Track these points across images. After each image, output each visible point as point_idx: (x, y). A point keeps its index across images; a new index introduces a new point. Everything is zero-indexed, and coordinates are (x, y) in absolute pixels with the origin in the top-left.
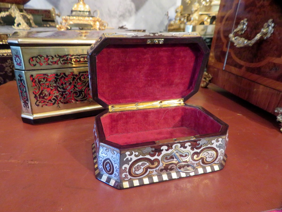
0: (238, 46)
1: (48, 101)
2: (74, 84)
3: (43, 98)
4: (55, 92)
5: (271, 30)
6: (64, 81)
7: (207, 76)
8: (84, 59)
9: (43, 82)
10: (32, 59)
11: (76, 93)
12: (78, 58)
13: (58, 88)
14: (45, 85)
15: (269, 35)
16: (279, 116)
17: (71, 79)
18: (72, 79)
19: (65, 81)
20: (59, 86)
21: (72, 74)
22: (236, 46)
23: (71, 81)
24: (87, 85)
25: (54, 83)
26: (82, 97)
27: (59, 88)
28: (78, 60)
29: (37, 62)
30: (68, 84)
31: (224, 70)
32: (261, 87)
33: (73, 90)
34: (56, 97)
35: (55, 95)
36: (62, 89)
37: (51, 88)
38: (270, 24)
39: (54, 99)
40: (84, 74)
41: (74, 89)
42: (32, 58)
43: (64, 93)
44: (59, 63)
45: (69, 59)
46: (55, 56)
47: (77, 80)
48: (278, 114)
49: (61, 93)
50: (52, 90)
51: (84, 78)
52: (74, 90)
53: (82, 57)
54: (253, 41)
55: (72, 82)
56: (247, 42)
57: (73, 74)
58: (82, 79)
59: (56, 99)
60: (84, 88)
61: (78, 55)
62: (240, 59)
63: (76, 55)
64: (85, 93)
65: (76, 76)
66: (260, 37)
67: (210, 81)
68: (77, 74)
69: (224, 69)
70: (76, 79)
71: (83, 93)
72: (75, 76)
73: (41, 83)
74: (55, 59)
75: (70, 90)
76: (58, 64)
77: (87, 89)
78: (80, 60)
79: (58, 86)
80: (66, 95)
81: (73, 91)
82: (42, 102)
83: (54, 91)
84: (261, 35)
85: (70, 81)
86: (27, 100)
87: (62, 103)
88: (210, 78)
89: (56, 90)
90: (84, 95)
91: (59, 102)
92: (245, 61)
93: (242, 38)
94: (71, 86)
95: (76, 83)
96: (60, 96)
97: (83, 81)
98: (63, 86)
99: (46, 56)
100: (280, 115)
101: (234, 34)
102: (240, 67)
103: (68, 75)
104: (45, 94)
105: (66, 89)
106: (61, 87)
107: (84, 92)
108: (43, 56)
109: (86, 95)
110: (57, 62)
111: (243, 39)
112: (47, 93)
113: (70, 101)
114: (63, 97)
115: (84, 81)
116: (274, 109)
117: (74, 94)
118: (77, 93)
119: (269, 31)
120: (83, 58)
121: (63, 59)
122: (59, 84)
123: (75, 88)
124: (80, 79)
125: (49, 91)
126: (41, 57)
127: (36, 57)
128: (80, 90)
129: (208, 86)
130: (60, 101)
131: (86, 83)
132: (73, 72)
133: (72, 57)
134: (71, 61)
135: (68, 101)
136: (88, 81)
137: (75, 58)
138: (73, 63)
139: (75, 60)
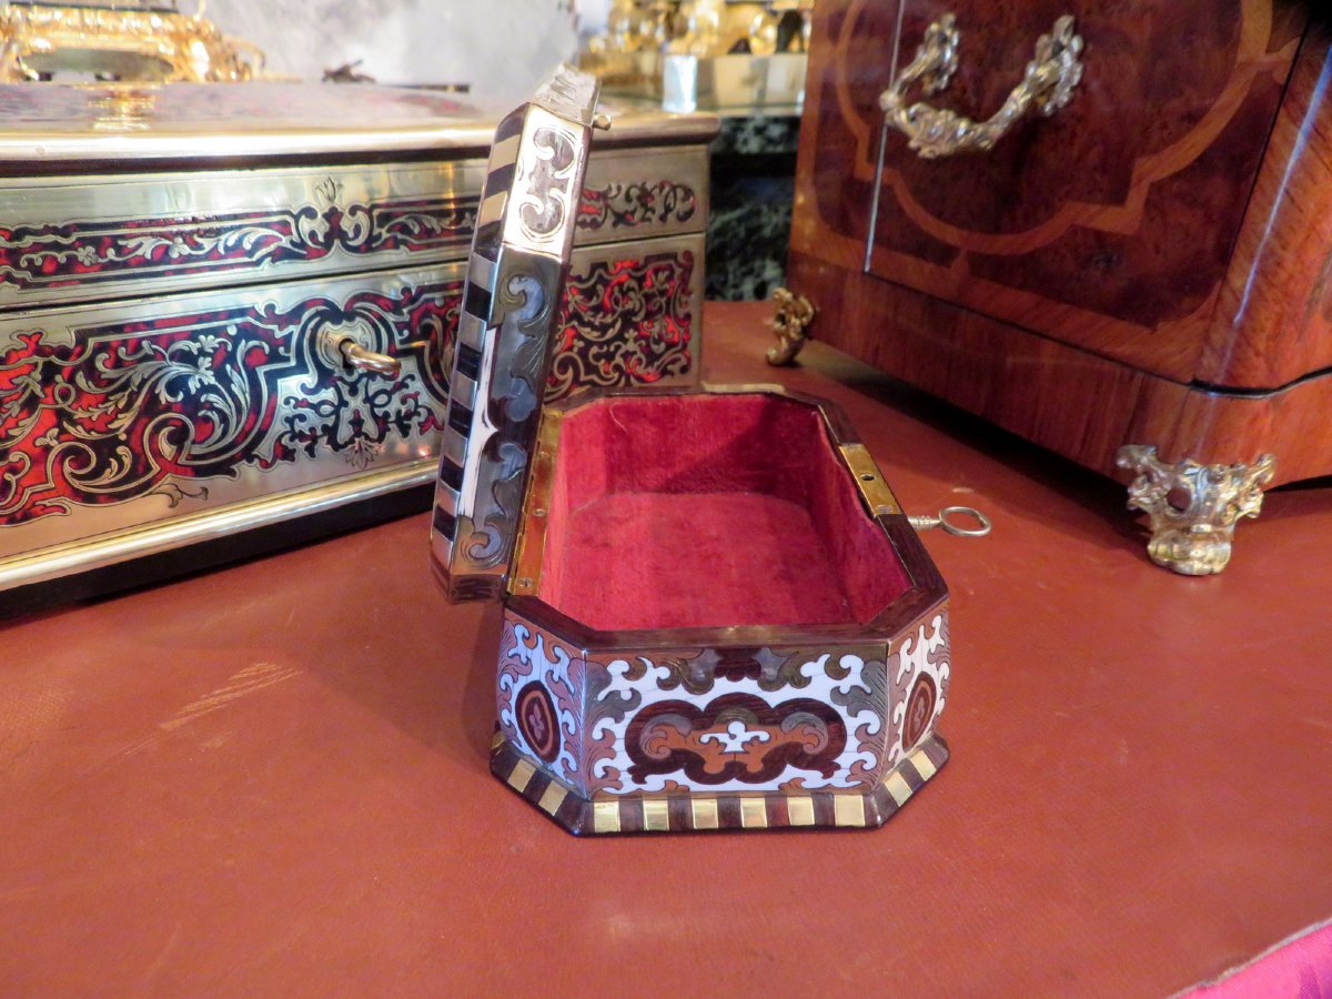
0: (925, 152)
2: (57, 403)
5: (1071, 72)
7: (790, 308)
8: (100, 253)
11: (73, 453)
12: (57, 247)
15: (1063, 96)
16: (1139, 488)
17: (29, 375)
18: (37, 375)
21: (33, 346)
22: (919, 149)
23: (31, 388)
24: (140, 401)
26: (118, 473)
28: (62, 257)
30: (14, 408)
31: (870, 274)
32: (1049, 347)
33: (57, 438)
38: (1064, 40)
40: (113, 338)
41: (63, 431)
47: (71, 380)
48: (1132, 475)
51: (118, 363)
52: (63, 437)
53: (83, 242)
54: (996, 127)
55: (38, 390)
56: (967, 132)
57: (37, 343)
58: (106, 372)
60: (125, 421)
61: (55, 231)
62: (939, 215)
63: (41, 227)
64: (132, 450)
65: (64, 353)
66: (1024, 104)
67: (806, 331)
68: (69, 339)
69: (867, 269)
70: (66, 373)
71: (121, 450)
72: (54, 358)
75: (34, 443)
77: (146, 426)
78: (72, 260)
80: (14, 469)
81: (53, 443)
84: (1029, 96)
85: (27, 386)
88: (805, 314)
90: (127, 461)
92: (961, 226)
93: (943, 113)
94: (33, 417)
95: (65, 395)
97: (111, 382)
100: (1143, 482)
101: (900, 92)
102: (945, 254)
103: (8, 353)
105: (10, 438)
107: (126, 443)
109: (142, 458)
111: (945, 116)
113: (46, 503)
115: (118, 379)
116: (1113, 455)
117: (66, 464)
118: (84, 450)
119: (1064, 74)
120: (91, 249)
123: (65, 424)
124: (90, 370)
128: (98, 432)
129: (801, 357)
131: (132, 393)
132: (41, 334)
133: (15, 244)
134: (17, 266)
135: (34, 505)
136: (144, 382)
137: (36, 247)
138: (28, 276)
139: (38, 259)
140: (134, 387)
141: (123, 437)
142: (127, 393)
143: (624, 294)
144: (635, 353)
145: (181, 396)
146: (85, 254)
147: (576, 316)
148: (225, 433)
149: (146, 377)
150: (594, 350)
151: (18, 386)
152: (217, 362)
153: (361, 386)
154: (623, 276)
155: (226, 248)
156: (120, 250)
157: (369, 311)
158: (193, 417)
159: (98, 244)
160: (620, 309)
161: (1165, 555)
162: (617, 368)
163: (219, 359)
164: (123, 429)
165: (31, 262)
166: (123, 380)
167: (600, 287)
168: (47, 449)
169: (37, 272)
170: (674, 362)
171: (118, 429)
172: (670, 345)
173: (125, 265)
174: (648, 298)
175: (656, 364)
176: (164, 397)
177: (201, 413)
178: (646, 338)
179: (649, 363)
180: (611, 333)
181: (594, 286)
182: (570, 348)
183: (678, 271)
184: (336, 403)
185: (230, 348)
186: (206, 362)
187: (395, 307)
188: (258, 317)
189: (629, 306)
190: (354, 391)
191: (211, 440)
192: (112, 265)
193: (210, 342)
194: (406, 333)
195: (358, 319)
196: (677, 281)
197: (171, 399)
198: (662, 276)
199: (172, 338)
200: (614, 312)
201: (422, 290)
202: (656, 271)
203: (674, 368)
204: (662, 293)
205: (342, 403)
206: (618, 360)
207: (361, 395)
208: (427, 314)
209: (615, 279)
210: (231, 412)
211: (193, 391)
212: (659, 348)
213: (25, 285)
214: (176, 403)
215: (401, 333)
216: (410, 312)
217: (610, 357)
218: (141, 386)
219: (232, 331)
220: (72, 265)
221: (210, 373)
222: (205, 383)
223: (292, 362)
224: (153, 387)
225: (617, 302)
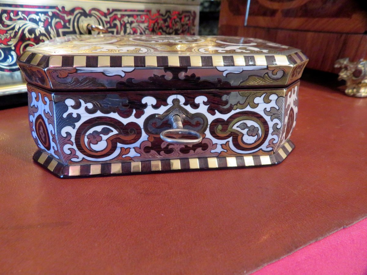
16: (342, 73)
24: (19, 35)
26: (12, 61)
31: (247, 26)
32: (310, 35)
40: (8, 8)
51: (10, 19)
60: (14, 42)
64: (16, 53)
71: (12, 53)
77: (21, 45)
90: (15, 57)
92: (279, 2)
97: (8, 26)
100: (344, 70)
107: (14, 51)
115: (10, 25)
116: (333, 63)
128: (4, 45)
131: (16, 32)
136: (20, 28)
140: (16, 29)
141: (13, 48)
142: (14, 31)
143: (175, 23)
145: (33, 36)
149: (21, 26)
152: (46, 25)
154: (175, 16)
157: (97, 15)
160: (174, 28)
161: (351, 93)
164: (13, 45)
166: (13, 26)
167: (168, 19)
171: (11, 45)
174: (183, 25)
176: (27, 35)
181: (166, 19)
183: (191, 18)
185: (50, 20)
186: (41, 24)
187: (105, 15)
188: (59, 10)
189: (177, 27)
193: (43, 17)
194: (108, 25)
195: (93, 17)
196: (191, 21)
197: (30, 36)
198: (187, 19)
199: (28, 13)
200: (172, 29)
201: (114, 10)
202: (185, 16)
204: (187, 24)
208: (115, 19)
209: (172, 17)
211: (37, 35)
214: (31, 38)
215: (107, 25)
216: (110, 18)
218: (19, 30)
219: (50, 14)
221: (43, 29)
222: (42, 32)
223: (71, 29)
224: (23, 30)
225: (173, 25)
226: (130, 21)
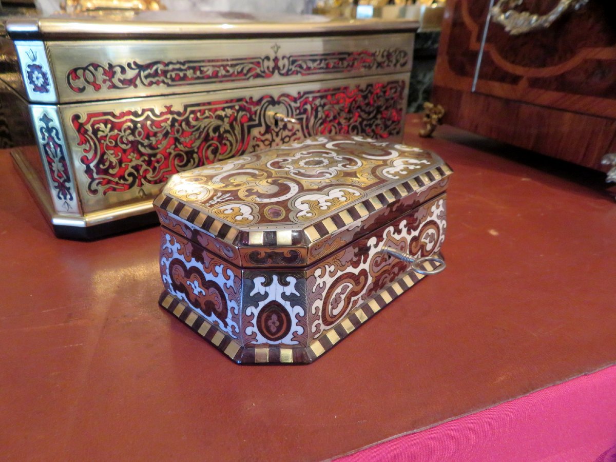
0: (514, 32)
1: (116, 179)
2: (175, 134)
3: (106, 172)
4: (133, 157)
6: (152, 128)
7: (433, 111)
8: (195, 73)
9: (103, 131)
10: (73, 74)
11: (179, 156)
12: (180, 70)
13: (140, 146)
14: (109, 139)
16: (613, 172)
17: (166, 122)
18: (169, 122)
19: (154, 127)
20: (141, 141)
21: (169, 111)
22: (510, 31)
24: (203, 135)
25: (130, 134)
26: (193, 166)
27: (142, 145)
28: (181, 74)
29: (88, 82)
30: (160, 136)
31: (475, 92)
33: (174, 149)
34: (137, 168)
35: (133, 163)
36: (147, 148)
37: (123, 146)
39: (130, 174)
40: (196, 108)
41: (176, 147)
42: (75, 70)
43: (153, 159)
44: (138, 82)
45: (159, 72)
46: (129, 65)
47: (181, 125)
48: (609, 167)
49: (147, 158)
50: (124, 151)
51: (197, 119)
52: (176, 149)
53: (189, 68)
54: (552, 17)
55: (170, 130)
56: (537, 20)
57: (170, 109)
58: (193, 123)
59: (136, 173)
60: (197, 143)
61: (180, 63)
62: (513, 62)
63: (176, 61)
64: (199, 156)
65: (179, 114)
67: (440, 121)
68: (181, 108)
69: (474, 89)
70: (179, 122)
71: (195, 156)
72: (175, 116)
73: (100, 134)
74: (130, 74)
75: (166, 151)
76: (136, 86)
77: (204, 146)
78: (185, 75)
79: (138, 142)
80: (158, 162)
81: (172, 151)
82: (105, 182)
83: (130, 155)
85: (166, 127)
86: (68, 180)
87: (149, 182)
88: (440, 113)
89: (136, 152)
90: (197, 160)
91: (143, 180)
92: (524, 66)
93: (523, 14)
94: (167, 140)
95: (178, 131)
96: (145, 167)
97: (194, 127)
98: (151, 142)
99: (108, 66)
102: (515, 80)
103: (161, 113)
104: (111, 163)
105: (158, 148)
106: (145, 144)
107: (197, 153)
108: (100, 66)
109: (202, 160)
110: (134, 80)
111: (525, 15)
112: (114, 160)
113: (168, 177)
114: (152, 167)
115: (196, 126)
117: (176, 160)
118: (183, 155)
120: (191, 71)
121: (147, 72)
122: (141, 137)
123: (177, 144)
124: (187, 121)
125: (119, 155)
126: (96, 69)
127: (85, 69)
128: (188, 148)
130: (145, 178)
132: (172, 106)
133: (167, 68)
134: (166, 77)
135: (163, 177)
136: (205, 127)
137: (174, 70)
138: (170, 82)
139: (173, 74)
140: (201, 130)
141: (196, 150)
142: (200, 131)
143: (378, 98)
144: (379, 125)
145: (217, 134)
146: (190, 73)
147: (359, 107)
148: (231, 150)
149: (206, 125)
150: (365, 123)
151: (162, 127)
152: (231, 121)
153: (280, 134)
154: (378, 91)
155: (238, 72)
156: (202, 72)
157: (286, 101)
158: (220, 143)
159: (194, 69)
160: (376, 105)
162: (373, 131)
163: (232, 118)
164: (196, 147)
165: (171, 76)
166: (198, 126)
167: (369, 95)
168: (170, 154)
169: (173, 80)
170: (394, 129)
172: (393, 122)
173: (203, 78)
174: (387, 100)
175: (388, 130)
176: (212, 134)
177: (224, 142)
178: (385, 118)
179: (385, 129)
180: (372, 116)
181: (367, 94)
182: (356, 121)
183: (399, 89)
184: (271, 140)
185: (236, 114)
186: (226, 120)
187: (295, 100)
188: (247, 102)
189: (380, 103)
190: (277, 135)
191: (226, 154)
192: (198, 78)
193: (229, 112)
194: (298, 111)
195: (281, 105)
196: (398, 94)
197: (214, 135)
198: (393, 91)
199: (216, 110)
200: (373, 106)
201: (305, 93)
202: (391, 89)
203: (394, 132)
204: (392, 98)
205: (273, 140)
206: (374, 127)
207: (280, 137)
208: (305, 103)
209: (375, 92)
210: (234, 142)
211: (222, 132)
212: (389, 123)
213: (168, 85)
214: (215, 137)
215: (296, 111)
216: (300, 103)
217: (370, 125)
218: (204, 129)
219: (237, 107)
220: (185, 77)
221: (228, 125)
222: (226, 129)
223: (257, 122)
224: (208, 130)
225: (375, 101)
226: (322, 103)
